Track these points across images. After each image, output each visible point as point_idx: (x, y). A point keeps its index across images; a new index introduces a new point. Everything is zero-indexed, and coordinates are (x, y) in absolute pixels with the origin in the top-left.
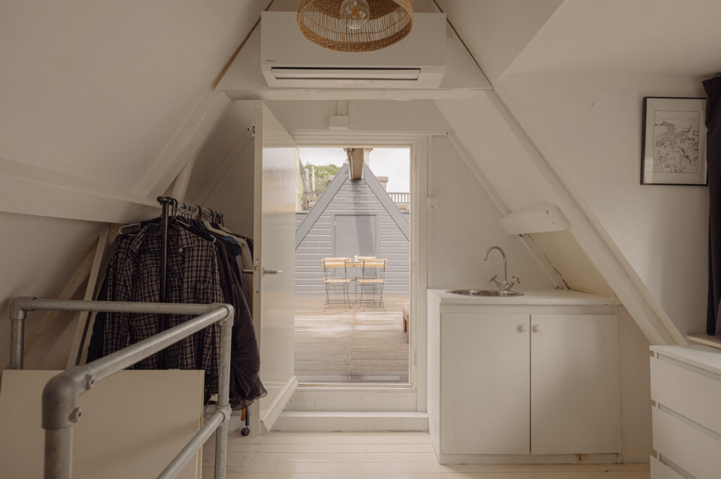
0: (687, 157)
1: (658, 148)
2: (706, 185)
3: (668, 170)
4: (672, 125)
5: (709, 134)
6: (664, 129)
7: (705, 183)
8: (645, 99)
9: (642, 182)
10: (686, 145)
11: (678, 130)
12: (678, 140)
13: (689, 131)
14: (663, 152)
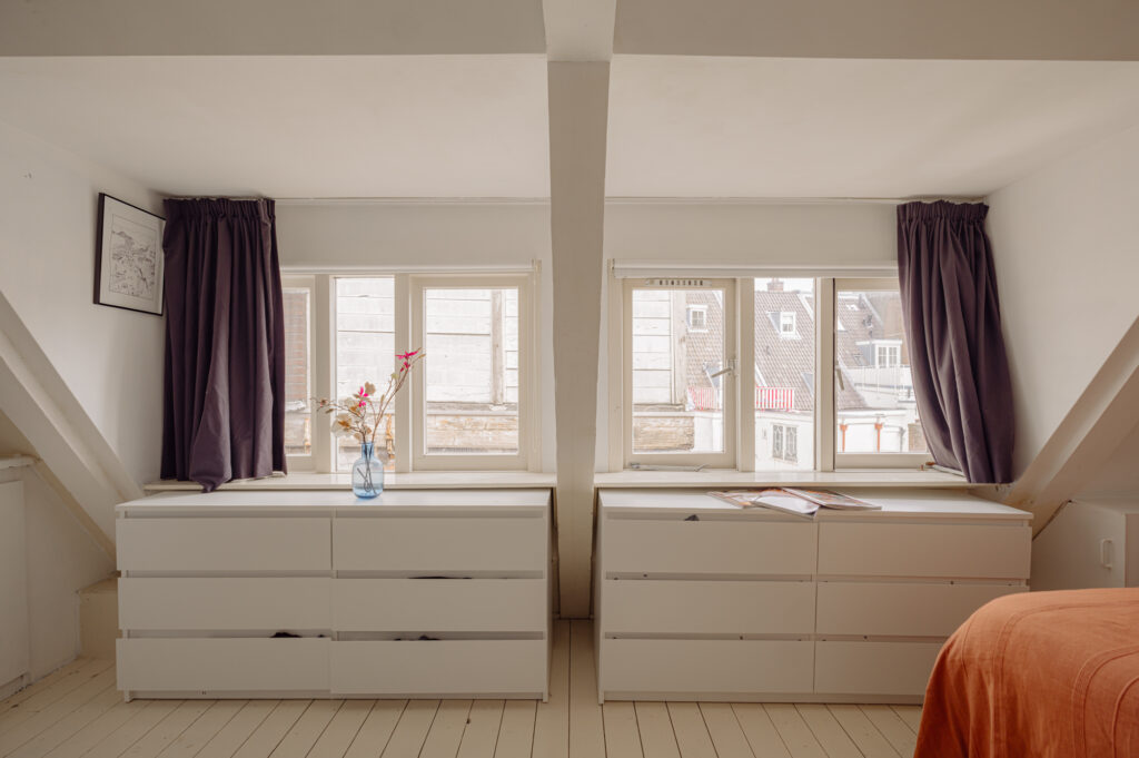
0: (145, 280)
1: (115, 262)
2: (161, 315)
3: (123, 290)
4: (130, 238)
5: (166, 259)
6: (122, 241)
7: (160, 312)
8: (102, 197)
9: (96, 300)
10: (144, 266)
11: (136, 246)
12: (136, 257)
13: (146, 250)
14: (121, 269)
